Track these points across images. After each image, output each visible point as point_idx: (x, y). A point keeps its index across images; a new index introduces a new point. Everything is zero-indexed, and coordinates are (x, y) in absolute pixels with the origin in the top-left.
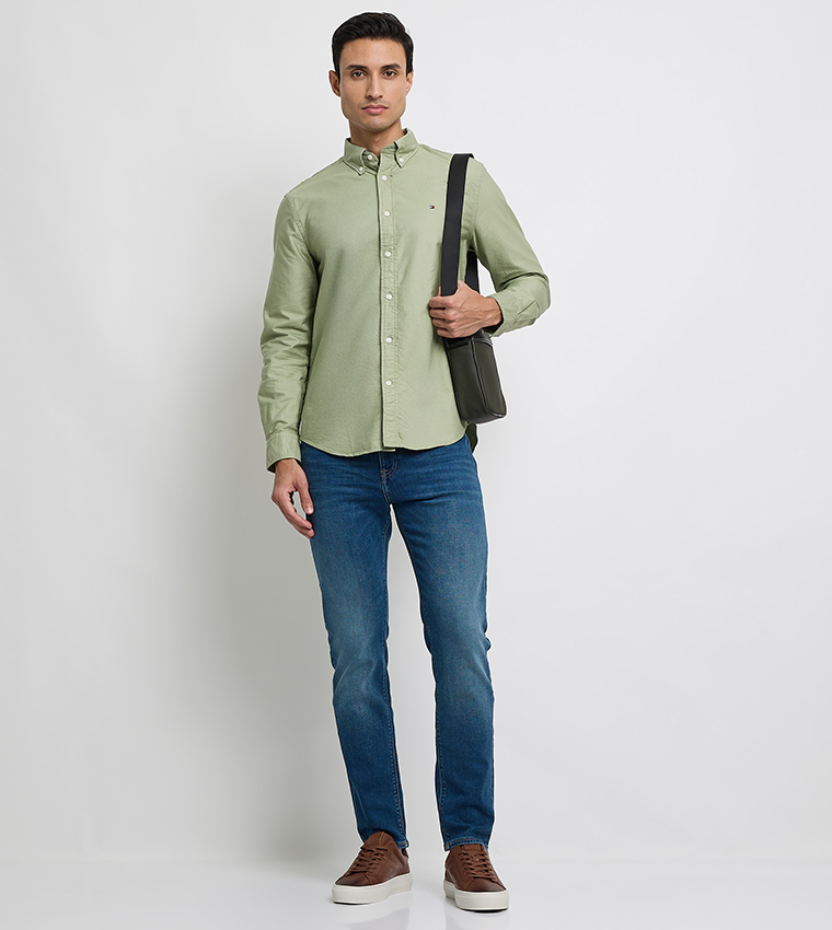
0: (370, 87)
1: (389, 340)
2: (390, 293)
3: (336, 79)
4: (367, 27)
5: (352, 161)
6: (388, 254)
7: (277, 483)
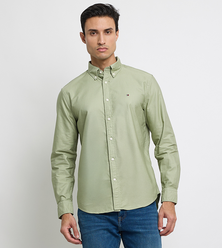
0: (99, 39)
1: (113, 159)
2: (111, 137)
3: (83, 36)
4: (96, 12)
5: (92, 73)
6: (109, 119)
7: (63, 224)
